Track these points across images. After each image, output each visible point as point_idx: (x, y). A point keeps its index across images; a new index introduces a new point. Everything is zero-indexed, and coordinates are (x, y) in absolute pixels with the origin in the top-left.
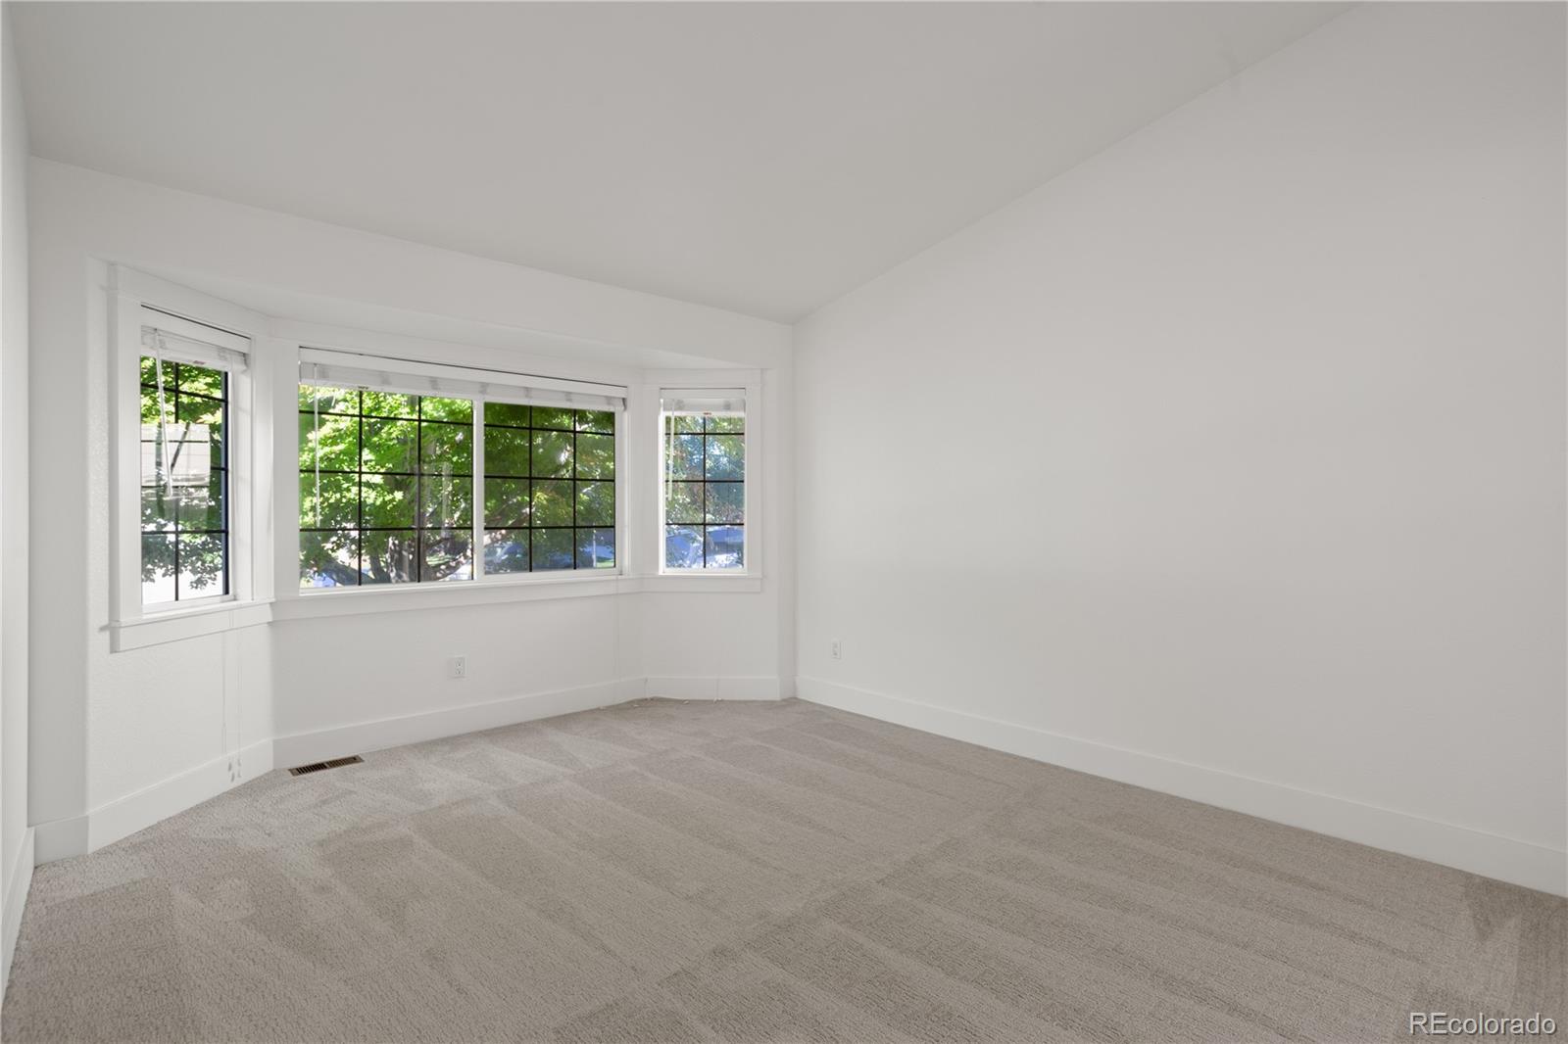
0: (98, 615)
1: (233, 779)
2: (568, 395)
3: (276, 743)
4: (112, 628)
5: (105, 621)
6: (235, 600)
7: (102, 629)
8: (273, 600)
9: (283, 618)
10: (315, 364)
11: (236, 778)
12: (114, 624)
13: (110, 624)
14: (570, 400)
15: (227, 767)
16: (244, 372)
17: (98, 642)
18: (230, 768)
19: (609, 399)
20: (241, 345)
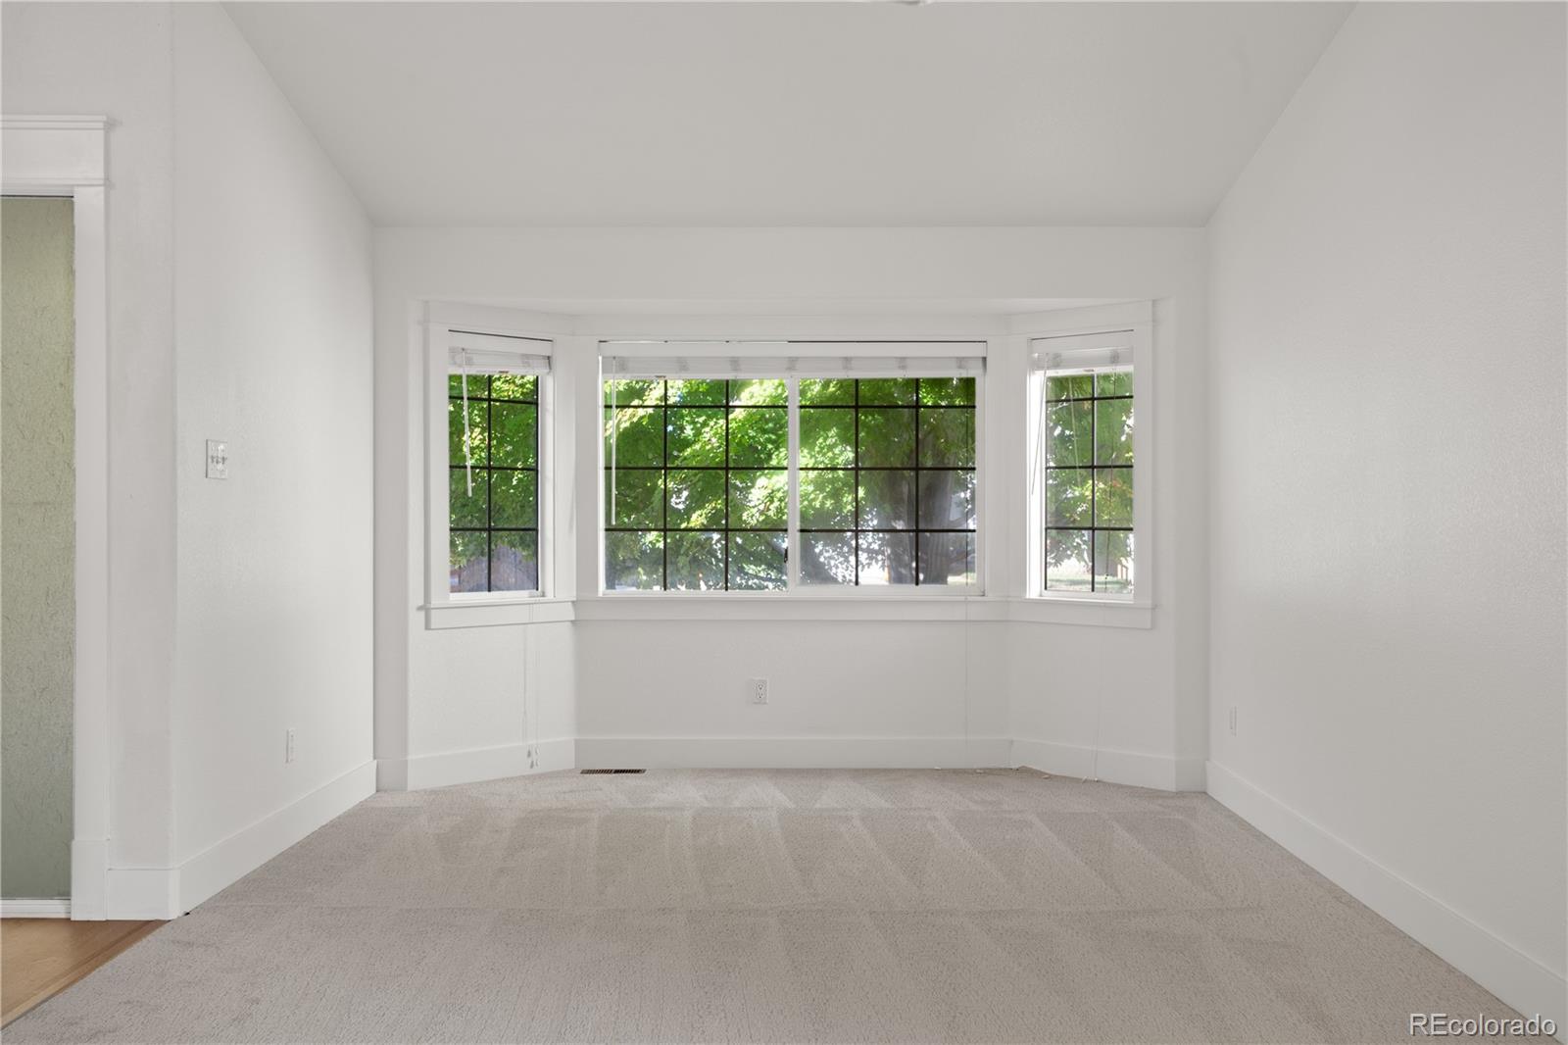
0: (416, 598)
1: (532, 766)
2: (902, 362)
3: (577, 742)
4: (426, 608)
5: (421, 602)
6: (543, 595)
7: (420, 608)
8: (575, 599)
9: (584, 617)
10: (614, 358)
11: (535, 766)
12: (428, 606)
13: (425, 605)
14: (903, 367)
15: (526, 754)
16: (548, 373)
17: (416, 619)
18: (529, 754)
19: (961, 362)
20: (543, 349)
